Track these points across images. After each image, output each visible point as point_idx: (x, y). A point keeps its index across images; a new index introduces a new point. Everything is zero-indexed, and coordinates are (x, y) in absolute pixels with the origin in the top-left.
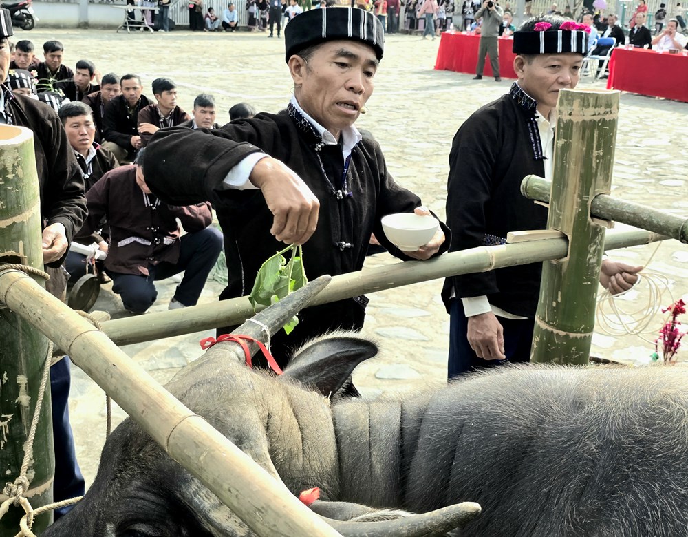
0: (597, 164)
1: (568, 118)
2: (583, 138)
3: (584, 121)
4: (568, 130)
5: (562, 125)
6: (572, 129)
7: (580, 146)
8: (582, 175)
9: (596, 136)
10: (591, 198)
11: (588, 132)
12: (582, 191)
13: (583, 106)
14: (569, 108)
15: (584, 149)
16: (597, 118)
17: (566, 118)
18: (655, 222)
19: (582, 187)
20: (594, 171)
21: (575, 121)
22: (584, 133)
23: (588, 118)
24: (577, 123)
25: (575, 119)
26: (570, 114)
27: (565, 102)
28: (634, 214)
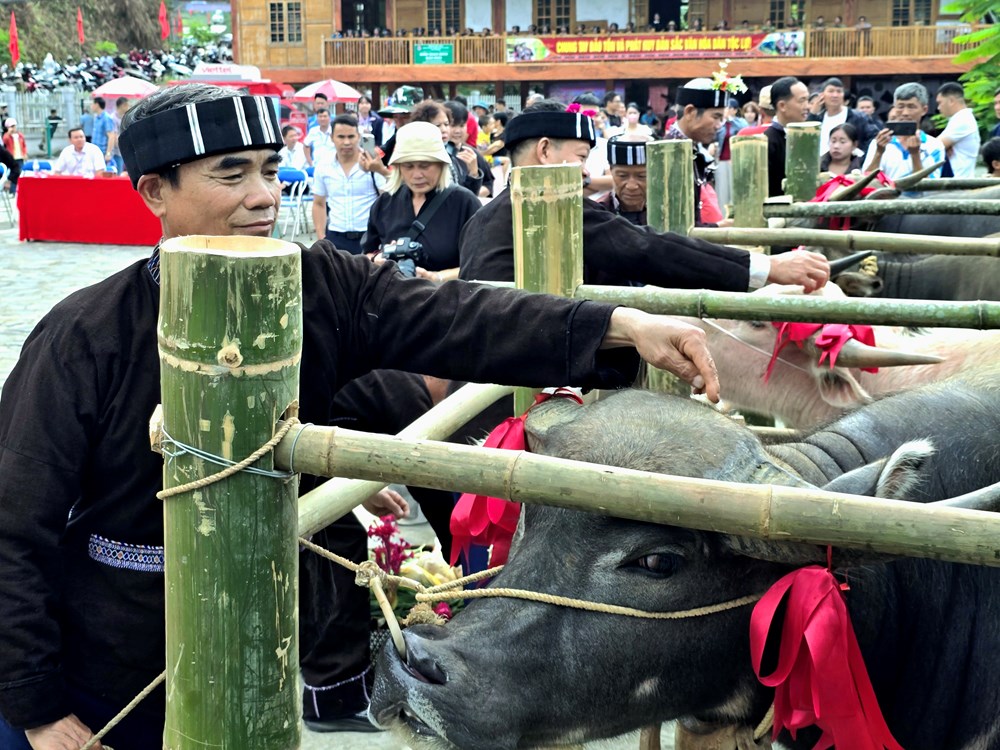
0: (576, 249)
1: (539, 199)
2: (560, 221)
3: (559, 201)
4: (540, 214)
5: (531, 209)
6: (545, 211)
7: (558, 230)
8: (563, 265)
9: (572, 216)
10: (574, 289)
11: (564, 213)
12: (564, 284)
13: (556, 182)
14: (539, 187)
15: (562, 233)
16: (571, 195)
17: (535, 199)
18: (664, 302)
19: (565, 278)
20: (573, 258)
21: (548, 202)
22: (560, 214)
23: (562, 197)
24: (551, 203)
25: (547, 199)
26: (542, 194)
27: (531, 181)
28: (635, 298)
